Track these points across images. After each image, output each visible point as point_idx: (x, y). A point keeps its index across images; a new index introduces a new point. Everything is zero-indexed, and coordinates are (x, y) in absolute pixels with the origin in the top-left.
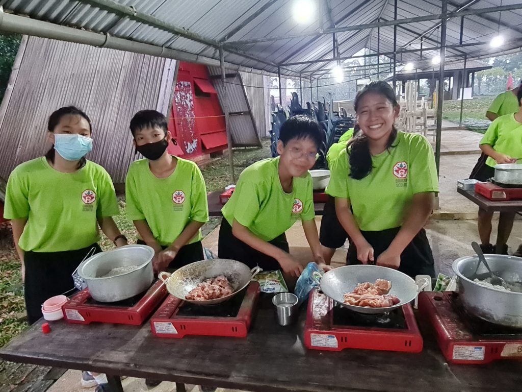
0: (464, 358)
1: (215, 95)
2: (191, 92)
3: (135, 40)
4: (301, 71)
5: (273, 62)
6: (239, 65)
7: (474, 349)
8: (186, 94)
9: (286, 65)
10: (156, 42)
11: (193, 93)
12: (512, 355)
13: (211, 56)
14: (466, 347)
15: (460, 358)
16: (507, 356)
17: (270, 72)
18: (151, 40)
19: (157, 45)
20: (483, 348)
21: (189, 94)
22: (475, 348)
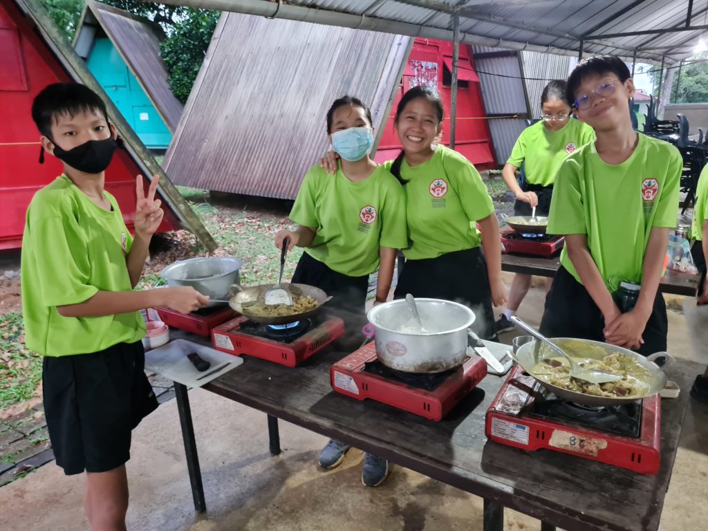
0: (505, 437)
1: (477, 84)
2: (436, 78)
3: (321, 8)
4: (637, 48)
5: (568, 33)
6: (499, 39)
7: (515, 428)
8: (428, 80)
9: (600, 37)
10: (351, 9)
11: (439, 81)
12: (563, 447)
13: (447, 26)
14: (507, 423)
15: (500, 436)
16: (556, 446)
17: (566, 49)
18: (344, 7)
19: (353, 13)
20: (527, 429)
21: (433, 81)
22: (517, 426)
